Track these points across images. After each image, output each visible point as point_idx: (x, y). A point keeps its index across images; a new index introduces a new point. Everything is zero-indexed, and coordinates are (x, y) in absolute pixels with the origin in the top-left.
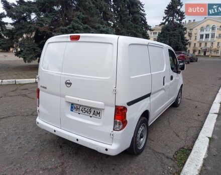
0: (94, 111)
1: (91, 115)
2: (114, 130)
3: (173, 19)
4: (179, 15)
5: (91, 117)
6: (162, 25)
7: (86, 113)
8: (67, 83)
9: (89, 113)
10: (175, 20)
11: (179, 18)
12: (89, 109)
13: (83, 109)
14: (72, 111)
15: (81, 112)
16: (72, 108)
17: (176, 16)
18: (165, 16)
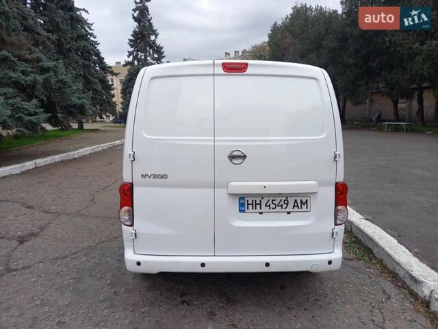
0: (296, 201)
1: (290, 208)
2: (336, 224)
3: (146, 56)
4: (155, 52)
5: (289, 213)
6: (129, 67)
7: (279, 209)
8: (232, 157)
9: (284, 206)
10: (148, 58)
11: (156, 56)
12: (284, 199)
13: (270, 203)
14: (241, 211)
15: (264, 209)
16: (241, 205)
17: (150, 53)
18: (131, 50)
